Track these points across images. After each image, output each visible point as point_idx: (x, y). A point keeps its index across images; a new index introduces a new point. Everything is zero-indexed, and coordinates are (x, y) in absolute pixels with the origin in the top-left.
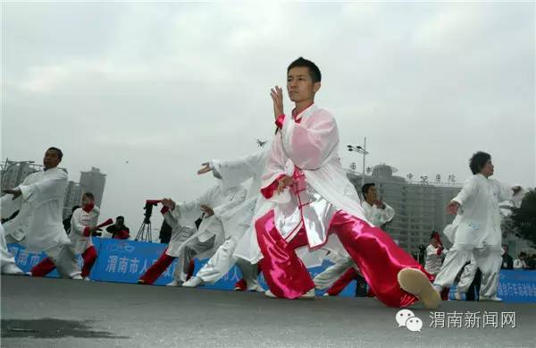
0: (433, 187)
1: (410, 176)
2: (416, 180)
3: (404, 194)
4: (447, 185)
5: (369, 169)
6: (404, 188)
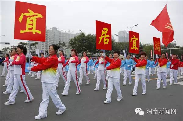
0: (67, 33)
1: (62, 30)
2: (63, 32)
3: (60, 35)
4: (71, 33)
5: (51, 28)
6: (60, 33)
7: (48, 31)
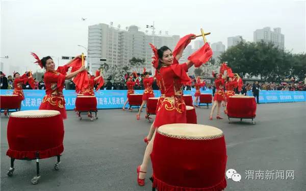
1: (147, 32)
3: (144, 40)
5: (127, 28)
6: (144, 37)
7: (124, 34)
